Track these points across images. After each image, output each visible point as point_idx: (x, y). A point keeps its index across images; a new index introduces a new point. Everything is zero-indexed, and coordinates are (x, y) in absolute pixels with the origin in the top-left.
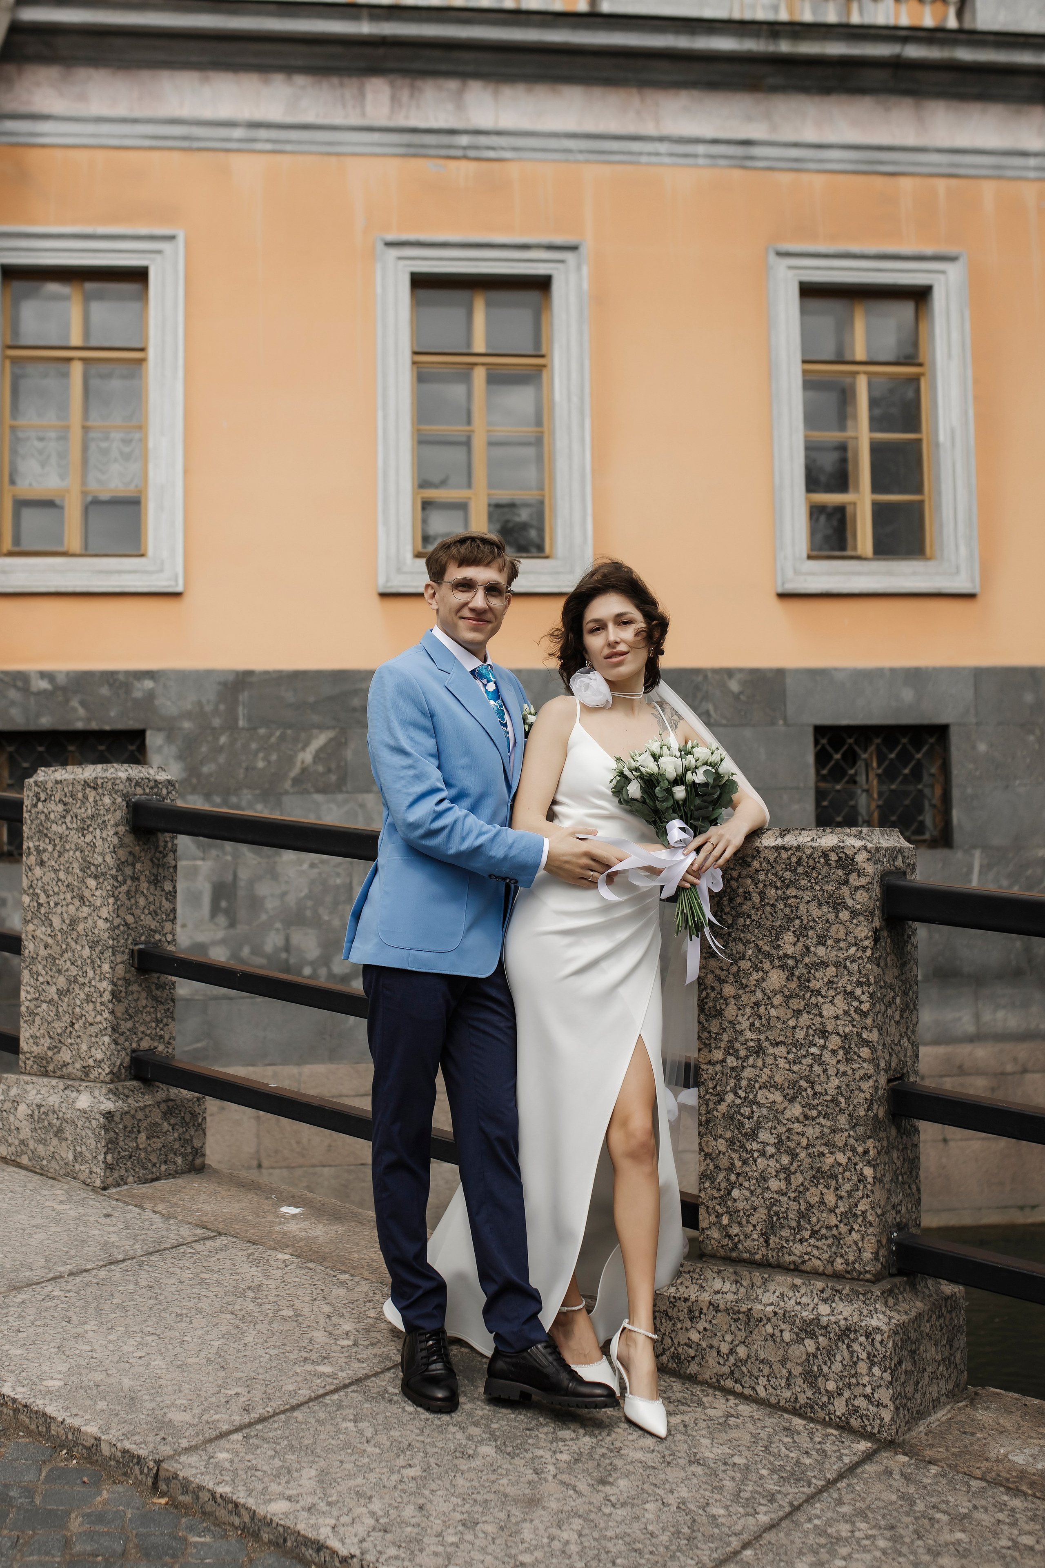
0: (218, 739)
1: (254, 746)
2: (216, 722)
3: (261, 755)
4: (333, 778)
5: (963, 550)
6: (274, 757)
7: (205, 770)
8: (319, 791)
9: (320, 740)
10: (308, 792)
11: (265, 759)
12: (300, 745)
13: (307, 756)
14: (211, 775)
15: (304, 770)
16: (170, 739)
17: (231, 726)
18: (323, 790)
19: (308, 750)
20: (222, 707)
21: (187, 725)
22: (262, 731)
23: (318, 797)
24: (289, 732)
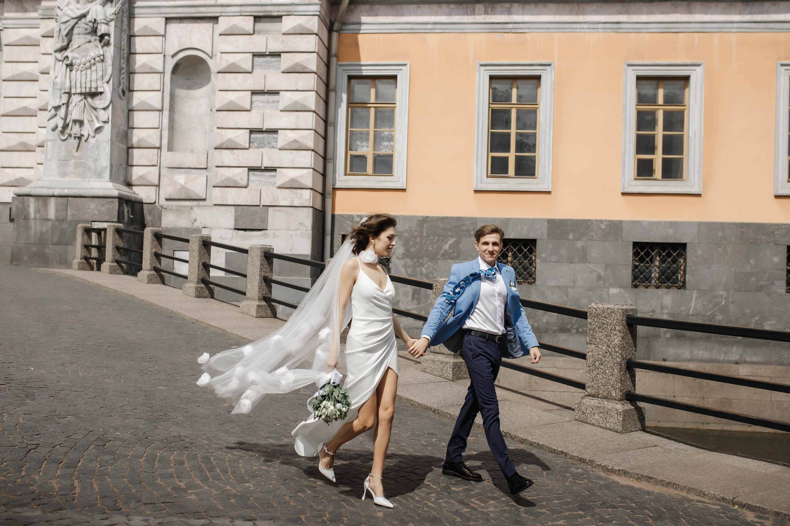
0: (416, 239)
1: (428, 242)
2: (416, 234)
3: (431, 246)
4: (455, 254)
5: (696, 177)
6: (435, 247)
7: (412, 250)
8: (450, 259)
9: (451, 241)
10: (447, 259)
11: (432, 247)
12: (444, 243)
13: (446, 247)
14: (413, 252)
15: (445, 251)
16: (400, 239)
17: (421, 236)
18: (452, 258)
19: (447, 244)
20: (418, 229)
21: (406, 234)
22: (431, 237)
23: (450, 261)
24: (441, 238)
